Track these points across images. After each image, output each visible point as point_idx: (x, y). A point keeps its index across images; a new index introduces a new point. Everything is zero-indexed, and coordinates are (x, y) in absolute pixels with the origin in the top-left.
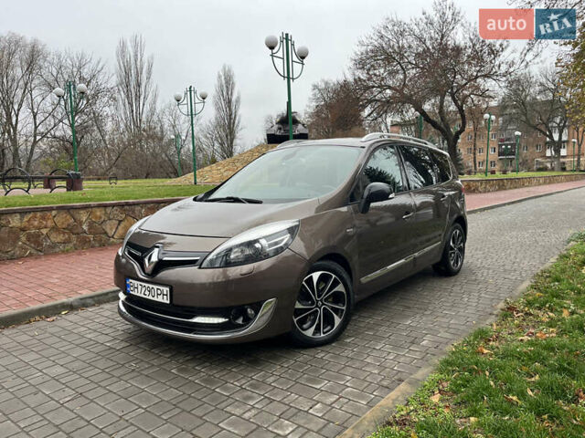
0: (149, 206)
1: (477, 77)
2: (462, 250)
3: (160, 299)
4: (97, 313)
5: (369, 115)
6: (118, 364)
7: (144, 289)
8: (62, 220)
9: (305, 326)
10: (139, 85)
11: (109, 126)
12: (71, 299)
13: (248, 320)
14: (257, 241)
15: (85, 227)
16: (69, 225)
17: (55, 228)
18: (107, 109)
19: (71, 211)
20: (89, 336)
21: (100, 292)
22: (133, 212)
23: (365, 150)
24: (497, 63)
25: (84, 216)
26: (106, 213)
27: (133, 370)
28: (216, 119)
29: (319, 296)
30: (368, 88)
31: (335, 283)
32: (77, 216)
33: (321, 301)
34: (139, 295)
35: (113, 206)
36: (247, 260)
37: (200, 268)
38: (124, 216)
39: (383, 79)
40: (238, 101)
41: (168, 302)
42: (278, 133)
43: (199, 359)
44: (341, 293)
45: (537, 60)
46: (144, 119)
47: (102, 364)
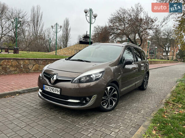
0: (44, 60)
1: (147, 29)
2: (147, 82)
3: (56, 93)
4: (29, 96)
5: (112, 38)
6: (40, 114)
7: (50, 89)
8: (14, 63)
9: (104, 105)
10: (38, 21)
11: (27, 34)
12: (20, 90)
13: (87, 102)
14: (91, 75)
15: (22, 66)
16: (16, 65)
17: (12, 66)
18: (26, 28)
19: (18, 60)
20: (28, 104)
21: (29, 88)
22: (38, 62)
23: (123, 47)
24: (153, 25)
25: (22, 62)
26: (29, 62)
27: (45, 117)
28: (62, 34)
29: (109, 95)
30: (113, 29)
31: (114, 91)
32: (19, 62)
33: (110, 96)
34: (48, 91)
35: (32, 59)
36: (88, 81)
37: (72, 83)
38: (35, 63)
39: (118, 26)
40: (70, 29)
41: (59, 94)
42: (83, 41)
43: (68, 114)
44: (116, 94)
45: (166, 25)
46: (39, 32)
47: (34, 114)
